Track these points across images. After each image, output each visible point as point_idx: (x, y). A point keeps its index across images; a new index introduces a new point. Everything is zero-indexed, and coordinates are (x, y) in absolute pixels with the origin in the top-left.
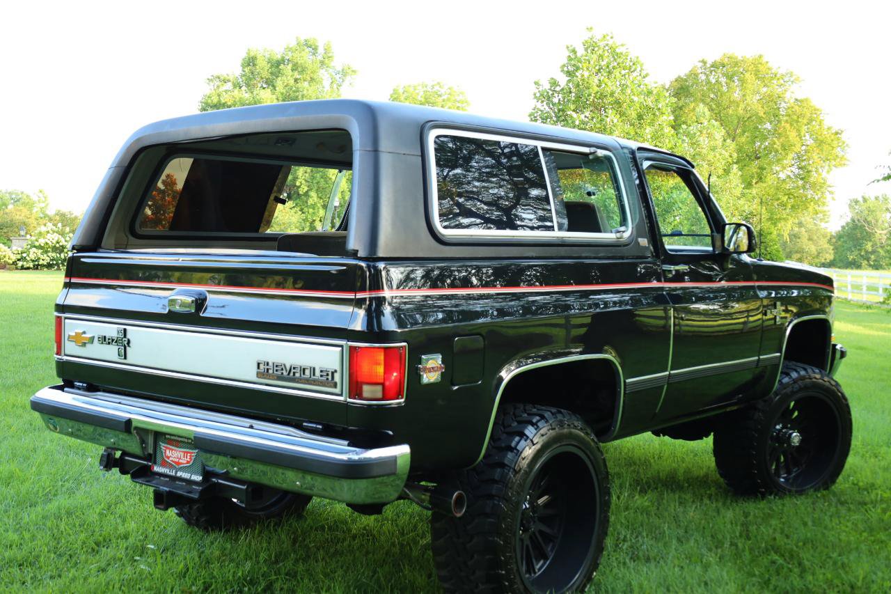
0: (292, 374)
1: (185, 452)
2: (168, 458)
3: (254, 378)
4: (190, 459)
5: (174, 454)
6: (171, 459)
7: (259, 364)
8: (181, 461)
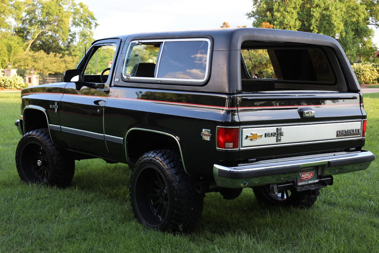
0: (349, 133)
1: (310, 173)
2: (303, 178)
3: (335, 137)
4: (313, 175)
5: (305, 176)
6: (304, 178)
7: (337, 132)
8: (309, 177)
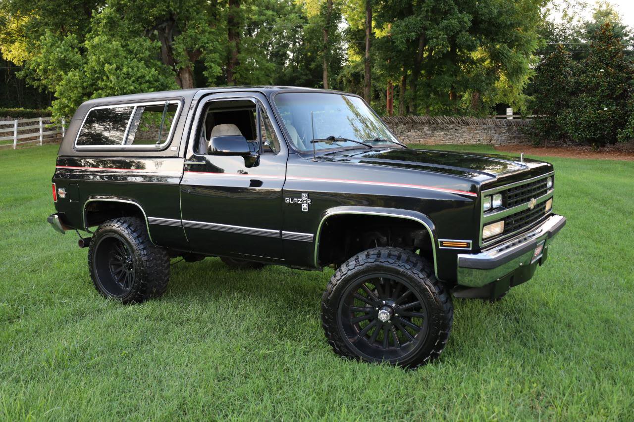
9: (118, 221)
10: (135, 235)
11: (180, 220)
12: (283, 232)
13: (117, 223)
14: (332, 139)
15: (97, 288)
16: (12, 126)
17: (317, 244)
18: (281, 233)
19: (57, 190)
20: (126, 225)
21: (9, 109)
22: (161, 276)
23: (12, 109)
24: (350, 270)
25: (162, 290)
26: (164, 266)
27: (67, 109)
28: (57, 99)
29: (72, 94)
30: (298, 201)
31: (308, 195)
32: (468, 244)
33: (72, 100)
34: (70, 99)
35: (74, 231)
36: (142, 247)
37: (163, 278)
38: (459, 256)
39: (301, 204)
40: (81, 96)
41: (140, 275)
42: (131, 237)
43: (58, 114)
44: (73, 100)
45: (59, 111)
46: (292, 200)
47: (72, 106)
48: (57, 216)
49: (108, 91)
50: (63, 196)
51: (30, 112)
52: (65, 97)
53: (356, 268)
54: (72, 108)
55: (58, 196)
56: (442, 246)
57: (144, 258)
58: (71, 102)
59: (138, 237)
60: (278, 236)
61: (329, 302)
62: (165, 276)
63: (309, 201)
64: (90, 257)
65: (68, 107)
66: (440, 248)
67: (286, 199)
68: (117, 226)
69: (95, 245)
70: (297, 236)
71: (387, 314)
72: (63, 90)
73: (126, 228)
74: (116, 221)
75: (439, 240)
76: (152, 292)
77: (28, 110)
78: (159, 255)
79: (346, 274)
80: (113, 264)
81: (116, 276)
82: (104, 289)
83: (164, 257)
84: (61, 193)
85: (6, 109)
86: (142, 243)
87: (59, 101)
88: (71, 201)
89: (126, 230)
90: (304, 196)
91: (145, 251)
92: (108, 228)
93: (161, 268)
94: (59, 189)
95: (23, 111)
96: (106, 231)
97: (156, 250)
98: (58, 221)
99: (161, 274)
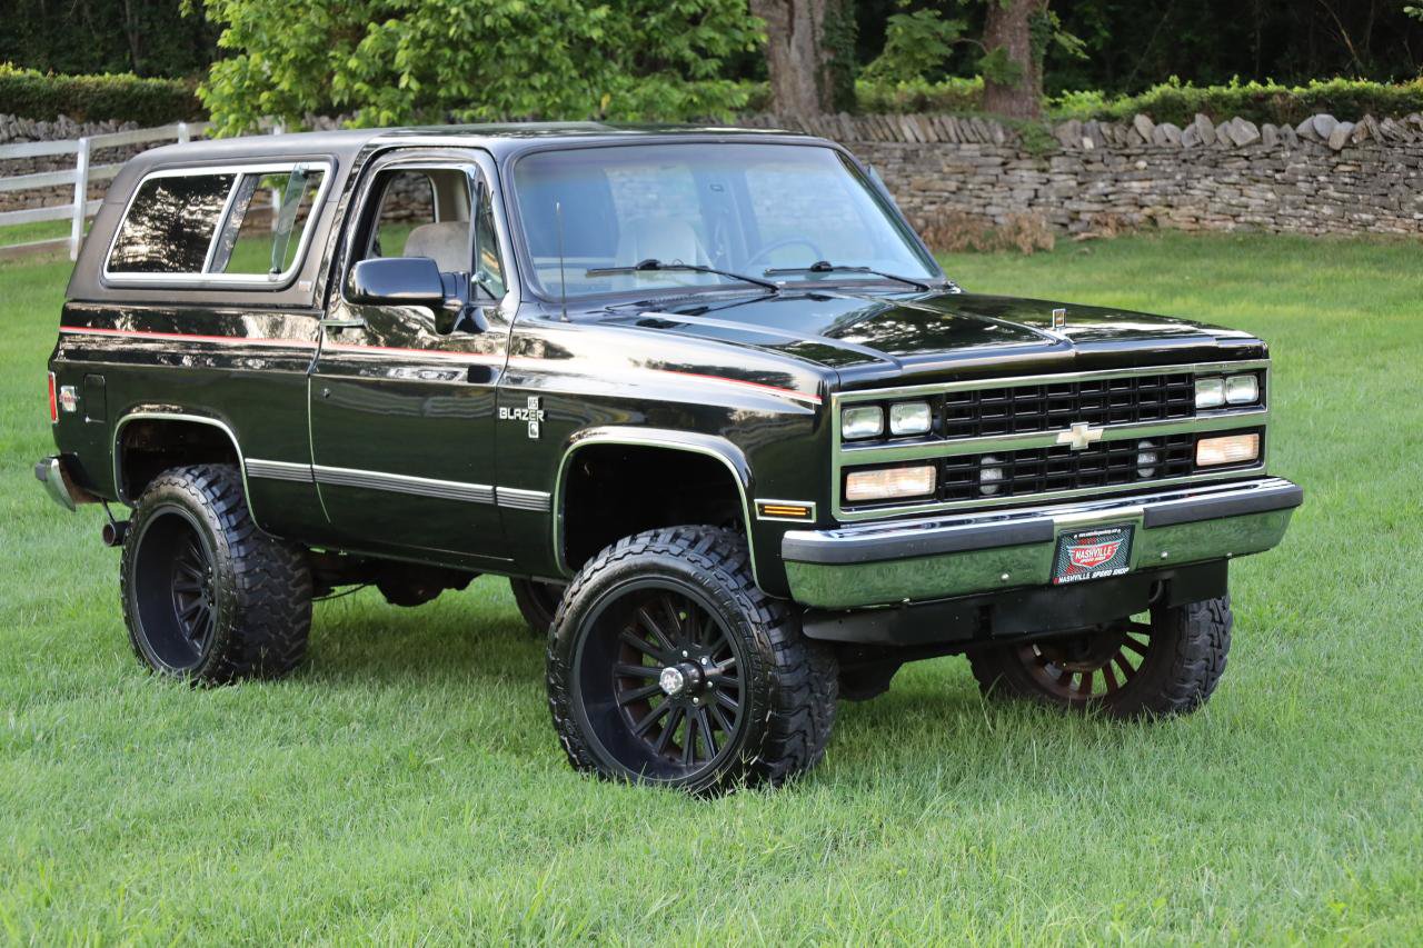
9: (188, 472)
10: (222, 506)
11: (308, 466)
12: (499, 489)
13: (183, 476)
14: (651, 266)
15: (138, 653)
16: (67, 162)
17: (557, 517)
18: (494, 490)
19: (59, 392)
20: (202, 482)
21: (77, 77)
22: (283, 619)
23: (89, 80)
24: (598, 570)
25: (287, 658)
26: (294, 593)
27: (265, 95)
28: (229, 53)
29: (284, 38)
30: (523, 414)
31: (540, 401)
32: (809, 509)
33: (285, 58)
34: (279, 56)
35: (99, 505)
36: (236, 539)
37: (290, 625)
38: (790, 535)
39: (527, 422)
40: (322, 42)
41: (228, 609)
42: (212, 513)
43: (232, 118)
44: (292, 61)
45: (235, 106)
46: (512, 414)
47: (285, 86)
48: (55, 463)
49: (422, 24)
50: (70, 407)
51: (161, 90)
52: (261, 47)
53: (609, 565)
54: (282, 92)
55: (60, 405)
56: (762, 514)
57: (239, 567)
58: (284, 70)
59: (228, 512)
60: (490, 500)
61: (558, 645)
62: (296, 622)
63: (541, 414)
64: (125, 570)
65: (271, 87)
66: (759, 518)
67: (501, 409)
68: (183, 482)
69: (136, 535)
70: (524, 498)
71: (677, 677)
72: (250, 20)
73: (203, 490)
74: (183, 470)
75: (757, 501)
76: (257, 659)
77: (152, 82)
78: (280, 563)
79: (589, 579)
80: (180, 591)
81: (187, 624)
82: (151, 653)
83: (295, 568)
84: (68, 400)
85: (64, 78)
86: (235, 528)
87: (235, 64)
88: (87, 420)
89: (201, 496)
90: (533, 401)
91: (241, 548)
92: (164, 490)
93: (283, 596)
94: (63, 389)
95: (131, 86)
96: (160, 499)
97: (272, 549)
98: (59, 474)
99: (283, 614)
